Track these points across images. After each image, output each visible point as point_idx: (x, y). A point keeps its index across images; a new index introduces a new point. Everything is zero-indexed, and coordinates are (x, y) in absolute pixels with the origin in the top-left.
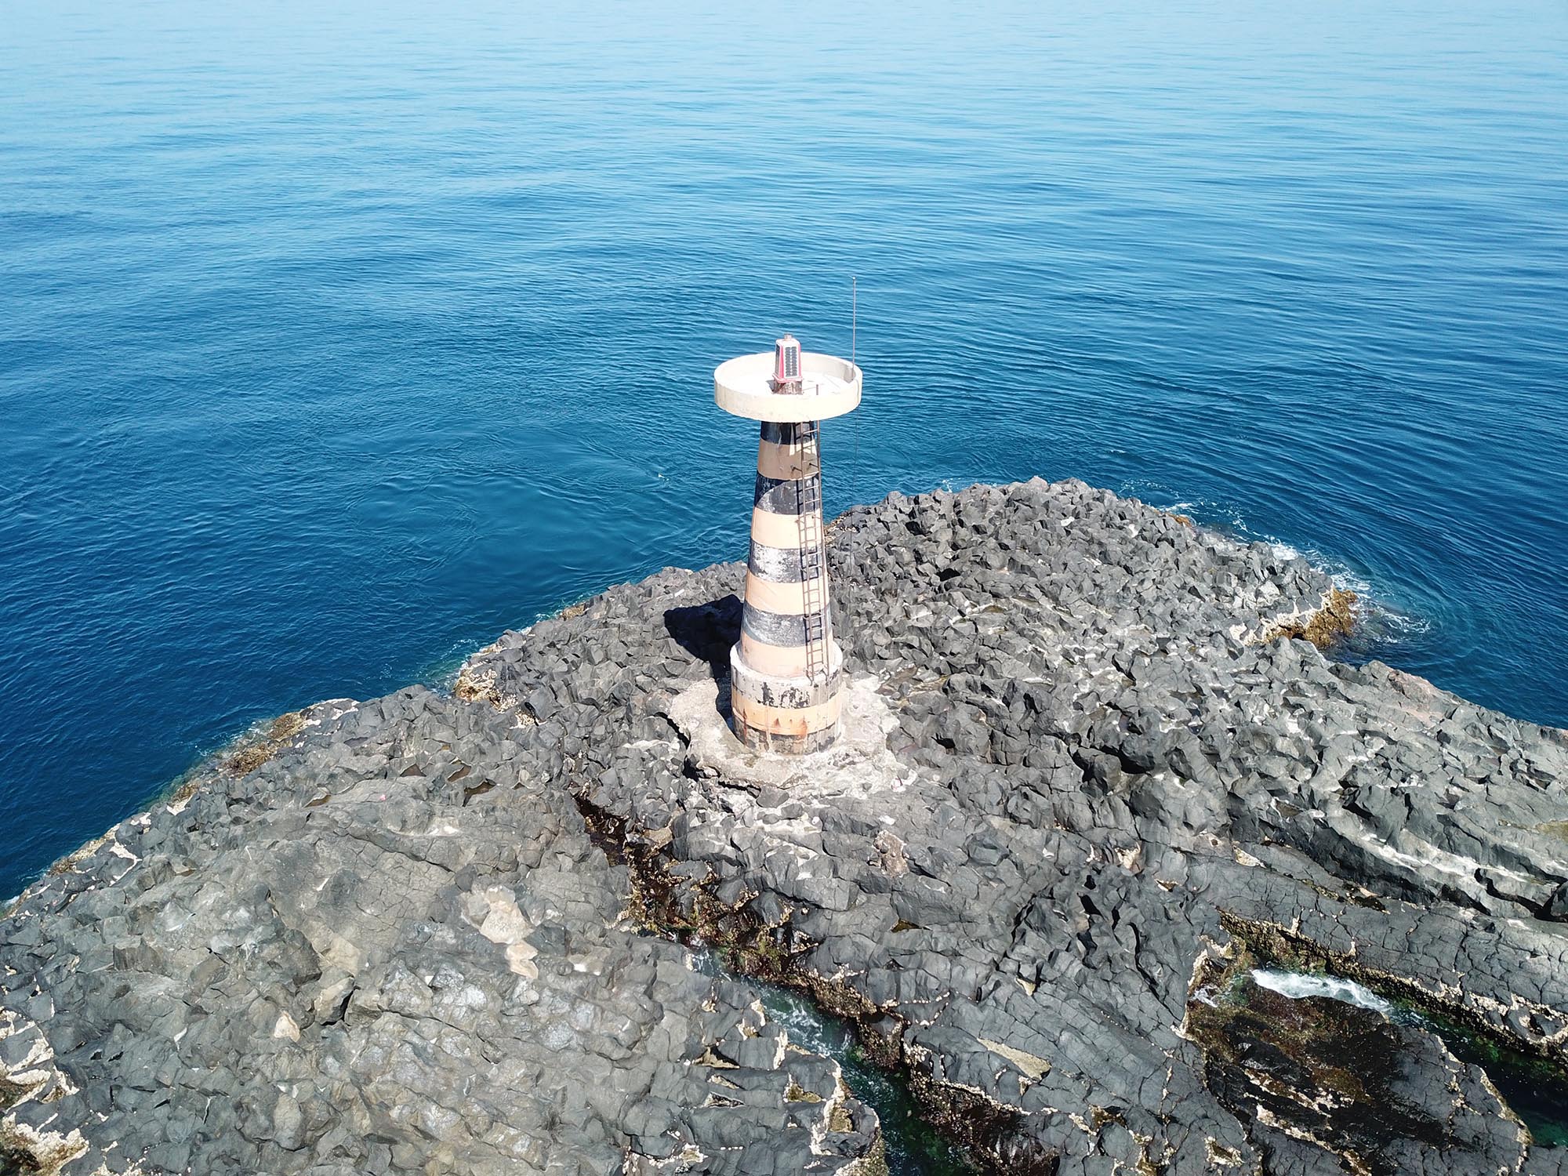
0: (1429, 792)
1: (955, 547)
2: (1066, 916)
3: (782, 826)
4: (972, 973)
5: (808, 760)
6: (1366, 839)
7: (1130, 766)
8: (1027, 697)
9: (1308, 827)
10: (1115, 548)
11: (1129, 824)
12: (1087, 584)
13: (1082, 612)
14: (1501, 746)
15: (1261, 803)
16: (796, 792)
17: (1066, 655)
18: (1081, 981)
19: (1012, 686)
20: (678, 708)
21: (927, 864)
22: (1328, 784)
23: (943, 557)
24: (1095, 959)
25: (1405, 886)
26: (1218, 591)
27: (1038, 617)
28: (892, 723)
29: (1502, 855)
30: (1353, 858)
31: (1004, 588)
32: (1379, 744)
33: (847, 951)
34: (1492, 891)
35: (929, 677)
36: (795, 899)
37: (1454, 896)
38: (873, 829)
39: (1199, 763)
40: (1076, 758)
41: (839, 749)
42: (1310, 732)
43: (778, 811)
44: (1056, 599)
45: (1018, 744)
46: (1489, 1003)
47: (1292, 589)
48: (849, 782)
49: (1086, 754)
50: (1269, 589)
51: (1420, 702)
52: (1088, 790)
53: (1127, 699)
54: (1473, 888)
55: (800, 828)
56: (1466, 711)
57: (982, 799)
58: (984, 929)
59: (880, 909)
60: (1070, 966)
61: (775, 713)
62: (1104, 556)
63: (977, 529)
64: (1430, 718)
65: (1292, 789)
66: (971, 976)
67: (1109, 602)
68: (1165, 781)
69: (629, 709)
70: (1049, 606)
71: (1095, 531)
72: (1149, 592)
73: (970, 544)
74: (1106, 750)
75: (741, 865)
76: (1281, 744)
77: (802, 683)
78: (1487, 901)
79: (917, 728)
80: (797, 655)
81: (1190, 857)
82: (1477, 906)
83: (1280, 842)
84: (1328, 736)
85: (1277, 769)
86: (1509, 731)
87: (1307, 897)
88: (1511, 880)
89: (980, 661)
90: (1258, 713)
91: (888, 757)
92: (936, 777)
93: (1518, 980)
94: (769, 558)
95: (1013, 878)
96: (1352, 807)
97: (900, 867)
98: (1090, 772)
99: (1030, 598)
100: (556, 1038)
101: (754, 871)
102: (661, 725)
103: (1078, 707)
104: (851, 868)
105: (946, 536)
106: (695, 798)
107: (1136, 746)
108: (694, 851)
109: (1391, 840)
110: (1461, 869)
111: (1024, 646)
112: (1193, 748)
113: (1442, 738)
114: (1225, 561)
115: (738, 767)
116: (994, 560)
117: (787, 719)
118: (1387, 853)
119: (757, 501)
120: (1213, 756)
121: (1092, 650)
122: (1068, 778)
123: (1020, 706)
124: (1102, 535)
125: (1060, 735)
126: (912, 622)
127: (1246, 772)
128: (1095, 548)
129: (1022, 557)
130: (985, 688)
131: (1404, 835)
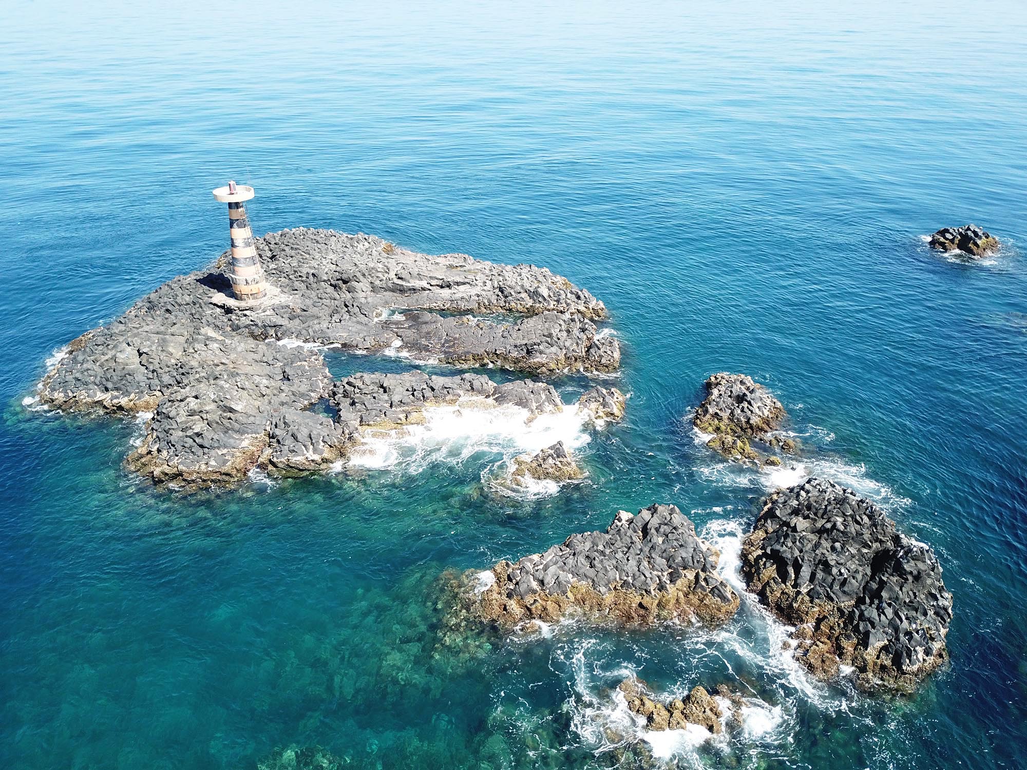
0: (415, 271)
1: (271, 250)
2: (342, 309)
3: (263, 314)
4: (325, 325)
5: (262, 299)
6: (404, 283)
7: (345, 282)
8: (313, 274)
9: (390, 285)
10: (318, 239)
11: (349, 296)
12: (316, 248)
13: (317, 256)
14: (428, 260)
15: (377, 283)
16: (263, 307)
17: (318, 265)
18: (350, 319)
19: (308, 273)
20: (214, 300)
21: (305, 308)
22: (392, 275)
23: (269, 254)
24: (351, 314)
25: (414, 290)
26: (352, 246)
27: (306, 259)
28: (279, 290)
29: (431, 277)
30: (402, 288)
31: (293, 254)
32: (401, 265)
33: (294, 330)
34: (431, 285)
35: (283, 279)
36: (275, 326)
37: (424, 289)
38: (288, 306)
39: (361, 278)
40: (331, 285)
41: (268, 296)
42: (385, 266)
43: (260, 311)
44: (309, 254)
45: (314, 285)
46: (435, 304)
47: (372, 243)
48: (276, 301)
49: (333, 282)
50: (366, 244)
51: (409, 256)
52: (337, 291)
53: (338, 269)
54: (428, 287)
55: (268, 313)
56: (419, 255)
57: (311, 296)
58: (324, 318)
59: (297, 321)
60: (346, 316)
61: (250, 287)
62: (317, 242)
63: (275, 244)
64: (413, 258)
65: (384, 279)
66: (325, 326)
67: (324, 252)
68: (354, 284)
69: (200, 304)
70: (308, 256)
71: (312, 237)
72: (333, 247)
73: (276, 248)
74: (338, 280)
75: (256, 325)
76: (379, 270)
77: (256, 277)
78: (430, 288)
79: (285, 290)
80: (253, 269)
81: (366, 298)
82: (430, 290)
83: (386, 290)
84: (389, 265)
85: (380, 275)
86: (430, 257)
87: (394, 298)
88: (434, 282)
89: (295, 271)
90: (371, 265)
91: (283, 295)
92: (297, 296)
93: (439, 299)
94: (239, 242)
95: (327, 308)
96: (399, 278)
97: (299, 311)
98: (335, 286)
99: (301, 255)
100: (239, 349)
101: (260, 324)
102: (212, 306)
103: (327, 273)
104: (286, 316)
105: (267, 248)
106: (234, 317)
107: (344, 276)
108: (242, 326)
109: (409, 282)
110: (424, 284)
111: (305, 265)
112: (358, 275)
113: (415, 261)
114: (352, 239)
115: (243, 304)
116: (287, 249)
117: (254, 288)
118: (408, 285)
119: (231, 227)
120: (364, 275)
121: (325, 262)
122: (330, 290)
123: (311, 277)
124: (315, 237)
125: (324, 281)
126: (271, 267)
127: (372, 277)
128: (314, 241)
129: (295, 246)
130: (300, 276)
131: (411, 281)
